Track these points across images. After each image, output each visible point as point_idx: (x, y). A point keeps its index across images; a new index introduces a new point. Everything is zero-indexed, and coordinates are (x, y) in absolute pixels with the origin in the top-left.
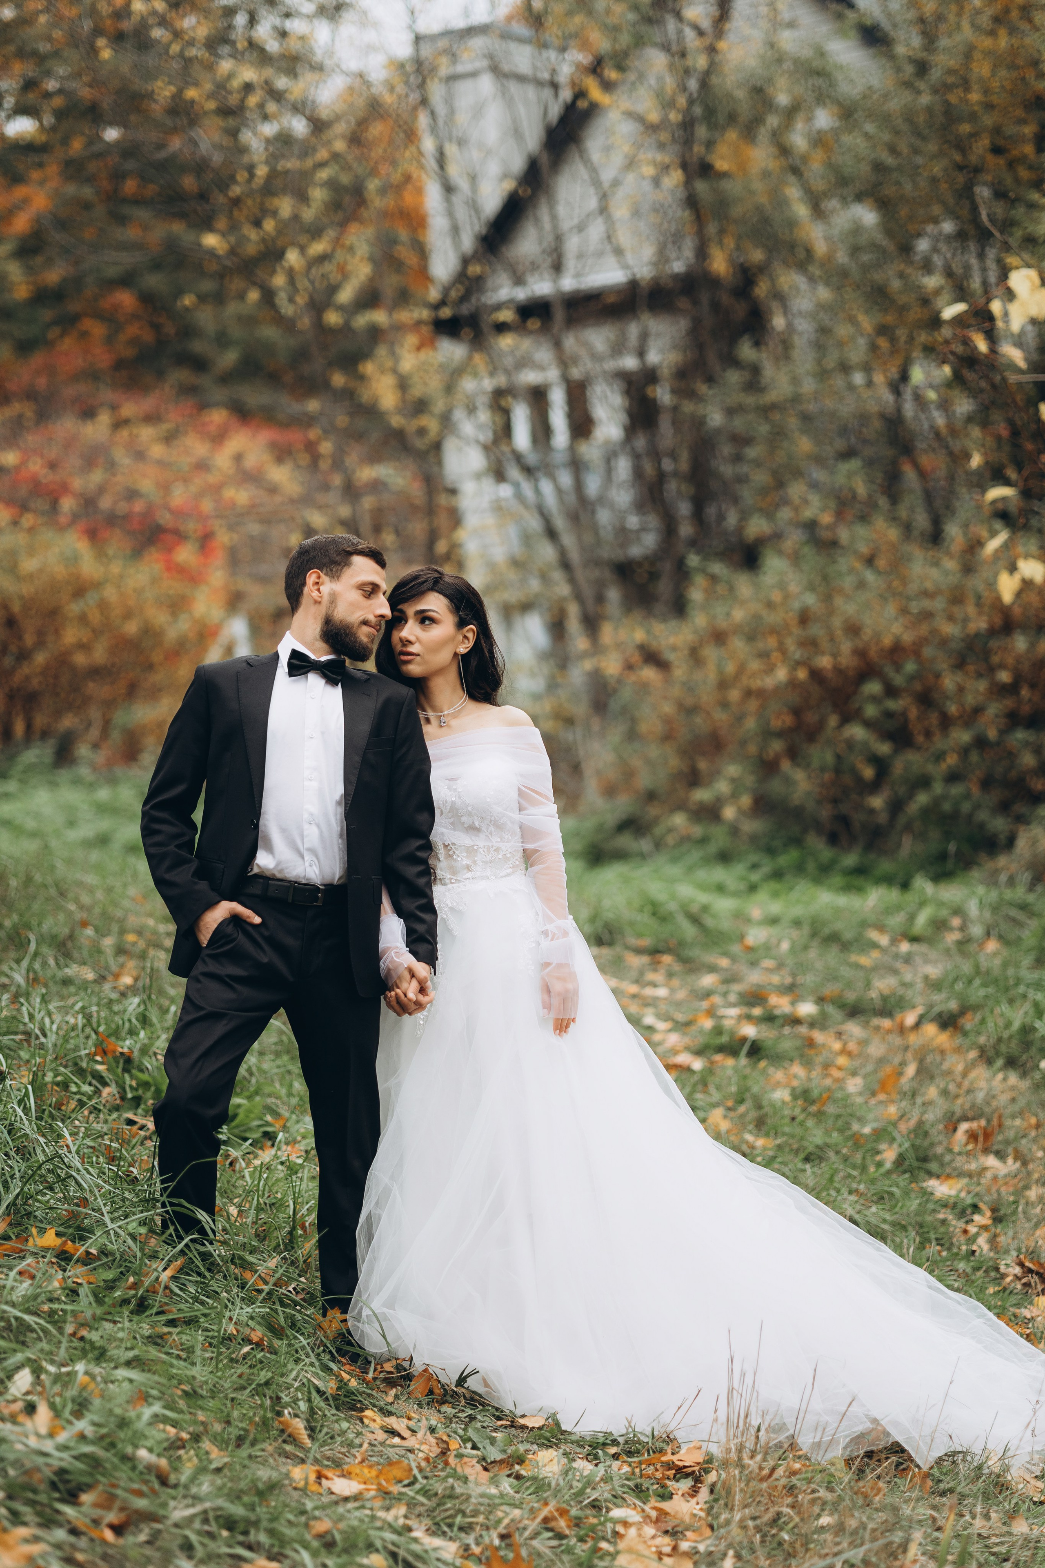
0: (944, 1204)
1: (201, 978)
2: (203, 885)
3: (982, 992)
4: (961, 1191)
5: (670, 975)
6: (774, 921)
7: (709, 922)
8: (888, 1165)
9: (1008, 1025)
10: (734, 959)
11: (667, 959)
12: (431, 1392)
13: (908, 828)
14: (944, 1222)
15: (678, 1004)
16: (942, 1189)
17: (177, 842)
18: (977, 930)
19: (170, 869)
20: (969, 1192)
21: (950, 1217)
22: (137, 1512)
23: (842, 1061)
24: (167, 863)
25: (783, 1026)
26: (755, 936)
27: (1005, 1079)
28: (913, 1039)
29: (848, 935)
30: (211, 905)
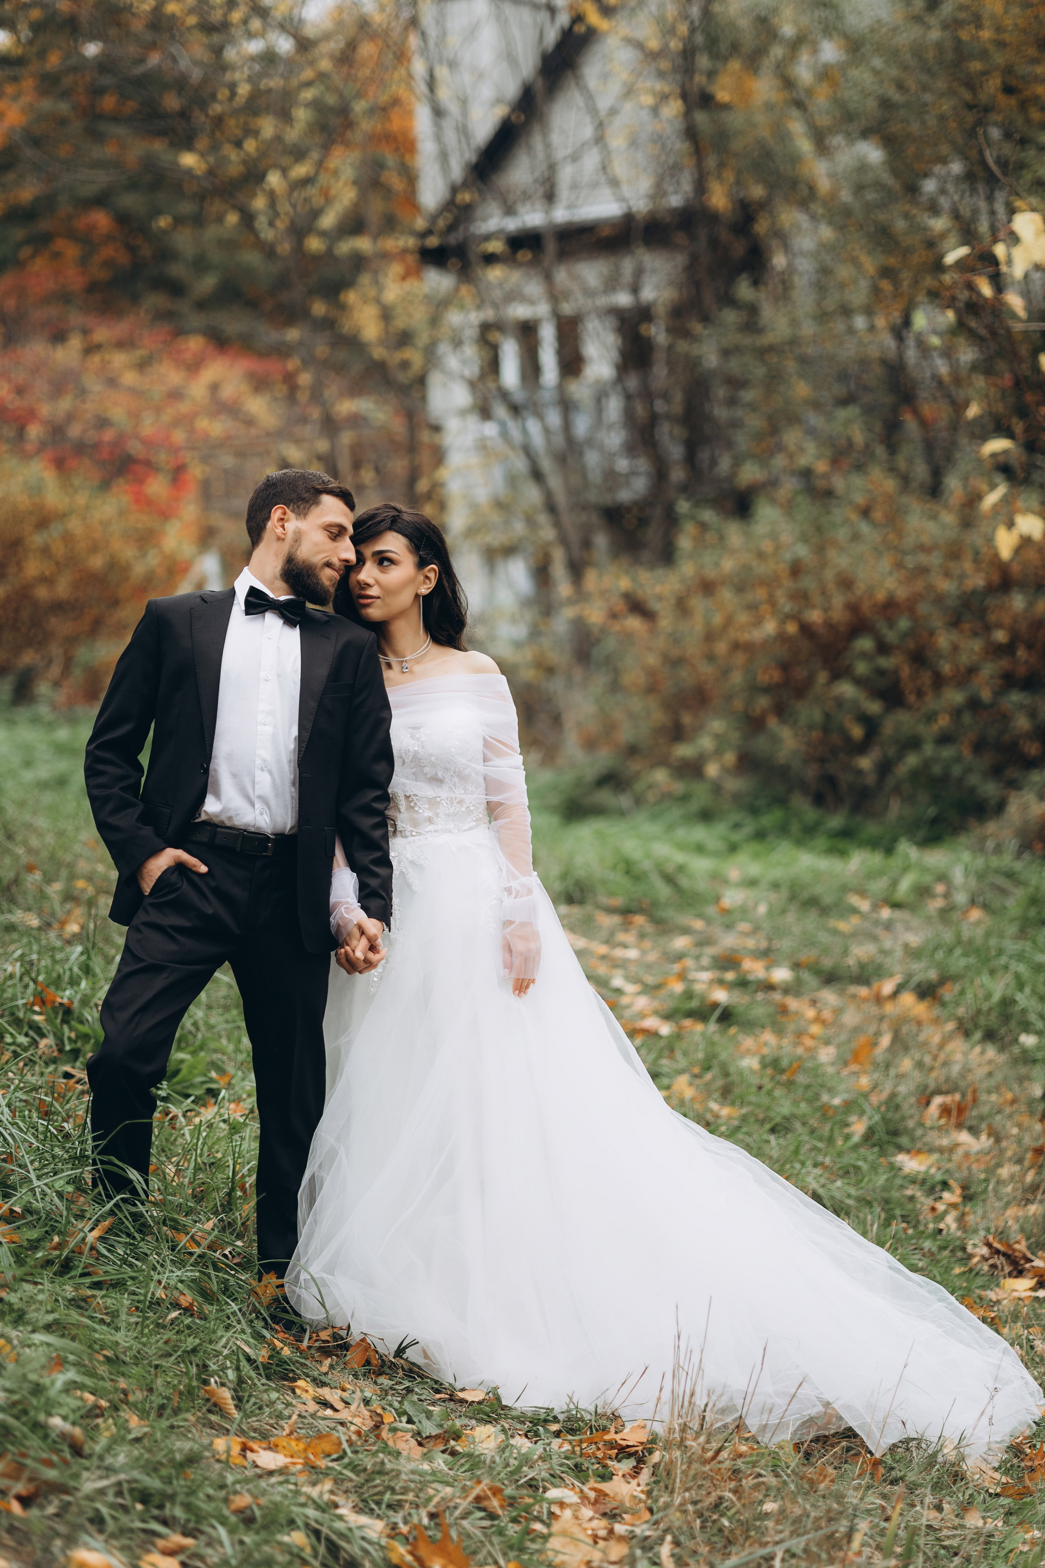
0: (913, 1180)
1: (142, 928)
2: (147, 831)
3: (962, 962)
4: (930, 1167)
5: (642, 936)
6: (752, 883)
7: (684, 882)
8: (856, 1139)
9: (988, 996)
10: (709, 921)
11: (639, 920)
12: (368, 1362)
13: (897, 790)
14: (912, 1198)
15: (649, 967)
16: (911, 1164)
17: (123, 784)
18: (961, 898)
19: (114, 812)
20: (939, 1169)
21: (918, 1194)
22: (47, 1483)
23: (815, 1029)
24: (110, 807)
25: (756, 991)
26: (732, 898)
27: (983, 1053)
28: (889, 1008)
29: (827, 900)
30: (156, 851)
